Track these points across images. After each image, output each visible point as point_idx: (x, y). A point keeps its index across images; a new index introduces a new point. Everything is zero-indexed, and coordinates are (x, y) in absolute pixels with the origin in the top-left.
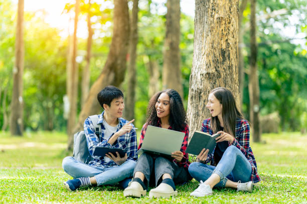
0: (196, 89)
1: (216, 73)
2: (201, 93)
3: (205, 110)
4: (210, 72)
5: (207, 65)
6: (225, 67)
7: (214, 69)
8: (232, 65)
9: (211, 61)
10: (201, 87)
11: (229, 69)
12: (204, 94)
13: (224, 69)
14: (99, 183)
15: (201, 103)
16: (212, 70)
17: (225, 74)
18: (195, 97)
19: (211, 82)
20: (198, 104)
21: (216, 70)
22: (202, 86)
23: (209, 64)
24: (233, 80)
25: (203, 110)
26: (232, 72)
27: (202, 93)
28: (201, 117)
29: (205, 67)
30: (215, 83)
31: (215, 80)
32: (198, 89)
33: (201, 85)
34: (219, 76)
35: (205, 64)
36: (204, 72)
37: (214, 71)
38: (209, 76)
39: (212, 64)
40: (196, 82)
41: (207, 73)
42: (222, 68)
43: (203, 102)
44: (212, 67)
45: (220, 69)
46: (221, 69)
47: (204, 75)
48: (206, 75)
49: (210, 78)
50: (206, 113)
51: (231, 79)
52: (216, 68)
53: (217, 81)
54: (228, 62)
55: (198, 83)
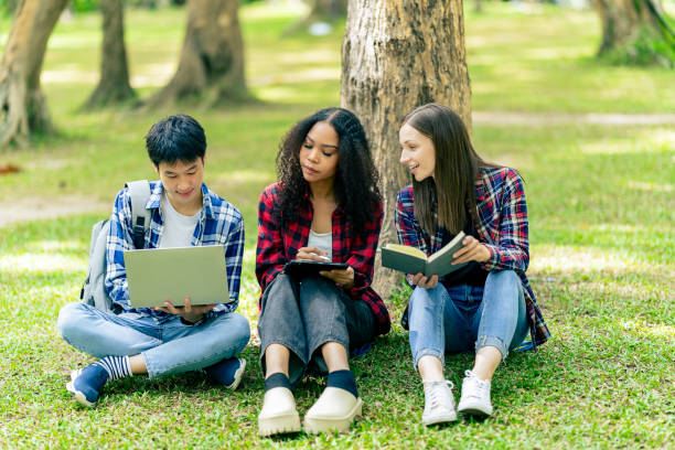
0: (364, 79)
1: (414, 38)
2: (376, 90)
3: (389, 133)
4: (400, 36)
5: (389, 18)
6: (435, 23)
7: (409, 30)
8: (451, 15)
9: (401, 10)
10: (374, 75)
11: (445, 26)
12: (386, 93)
13: (432, 26)
14: (153, 371)
15: (377, 117)
16: (404, 33)
17: (435, 39)
18: (362, 101)
19: (403, 62)
20: (369, 117)
21: (414, 32)
22: (380, 73)
23: (394, 16)
24: (453, 52)
25: (384, 132)
26: (452, 32)
27: (380, 93)
28: (379, 151)
29: (385, 25)
30: (411, 66)
31: (412, 57)
32: (368, 79)
33: (377, 70)
34: (421, 47)
35: (383, 15)
36: (385, 38)
37: (408, 35)
38: (396, 48)
39: (402, 15)
40: (363, 61)
41: (392, 40)
42: (429, 24)
43: (383, 114)
44: (404, 23)
45: (422, 28)
46: (425, 29)
47: (384, 44)
48: (388, 45)
49: (400, 53)
50: (391, 142)
51: (450, 52)
52: (412, 26)
53: (416, 58)
54: (443, 9)
55: (368, 64)
